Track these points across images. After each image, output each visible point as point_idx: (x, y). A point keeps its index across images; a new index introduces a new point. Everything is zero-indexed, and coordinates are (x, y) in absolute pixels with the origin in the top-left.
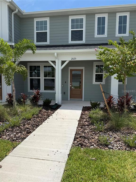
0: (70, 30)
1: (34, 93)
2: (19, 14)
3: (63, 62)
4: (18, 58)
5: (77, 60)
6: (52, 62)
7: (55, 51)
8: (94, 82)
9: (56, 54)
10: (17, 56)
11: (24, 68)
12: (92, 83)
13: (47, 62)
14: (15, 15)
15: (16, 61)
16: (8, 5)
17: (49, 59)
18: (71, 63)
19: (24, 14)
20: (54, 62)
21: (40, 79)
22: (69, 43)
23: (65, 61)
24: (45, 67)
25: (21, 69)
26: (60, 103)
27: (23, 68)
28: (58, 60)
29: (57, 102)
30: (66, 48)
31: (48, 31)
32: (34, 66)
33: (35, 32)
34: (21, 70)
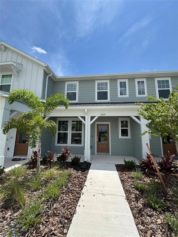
0: (97, 91)
1: (62, 151)
2: (53, 78)
3: (92, 118)
4: (49, 113)
5: (106, 116)
6: (82, 117)
7: (85, 108)
8: (120, 136)
9: (86, 110)
10: (48, 111)
11: (54, 124)
12: (118, 137)
13: (77, 117)
14: (50, 78)
15: (46, 116)
16: (44, 69)
17: (79, 115)
18: (100, 119)
19: (57, 78)
20: (84, 118)
21: (68, 133)
22: (96, 101)
23: (95, 117)
24: (72, 121)
25: (51, 124)
26: (89, 161)
27: (52, 124)
28: (88, 116)
29: (86, 160)
30: (95, 105)
31: (77, 92)
32: (63, 121)
33: (66, 92)
34: (50, 126)
